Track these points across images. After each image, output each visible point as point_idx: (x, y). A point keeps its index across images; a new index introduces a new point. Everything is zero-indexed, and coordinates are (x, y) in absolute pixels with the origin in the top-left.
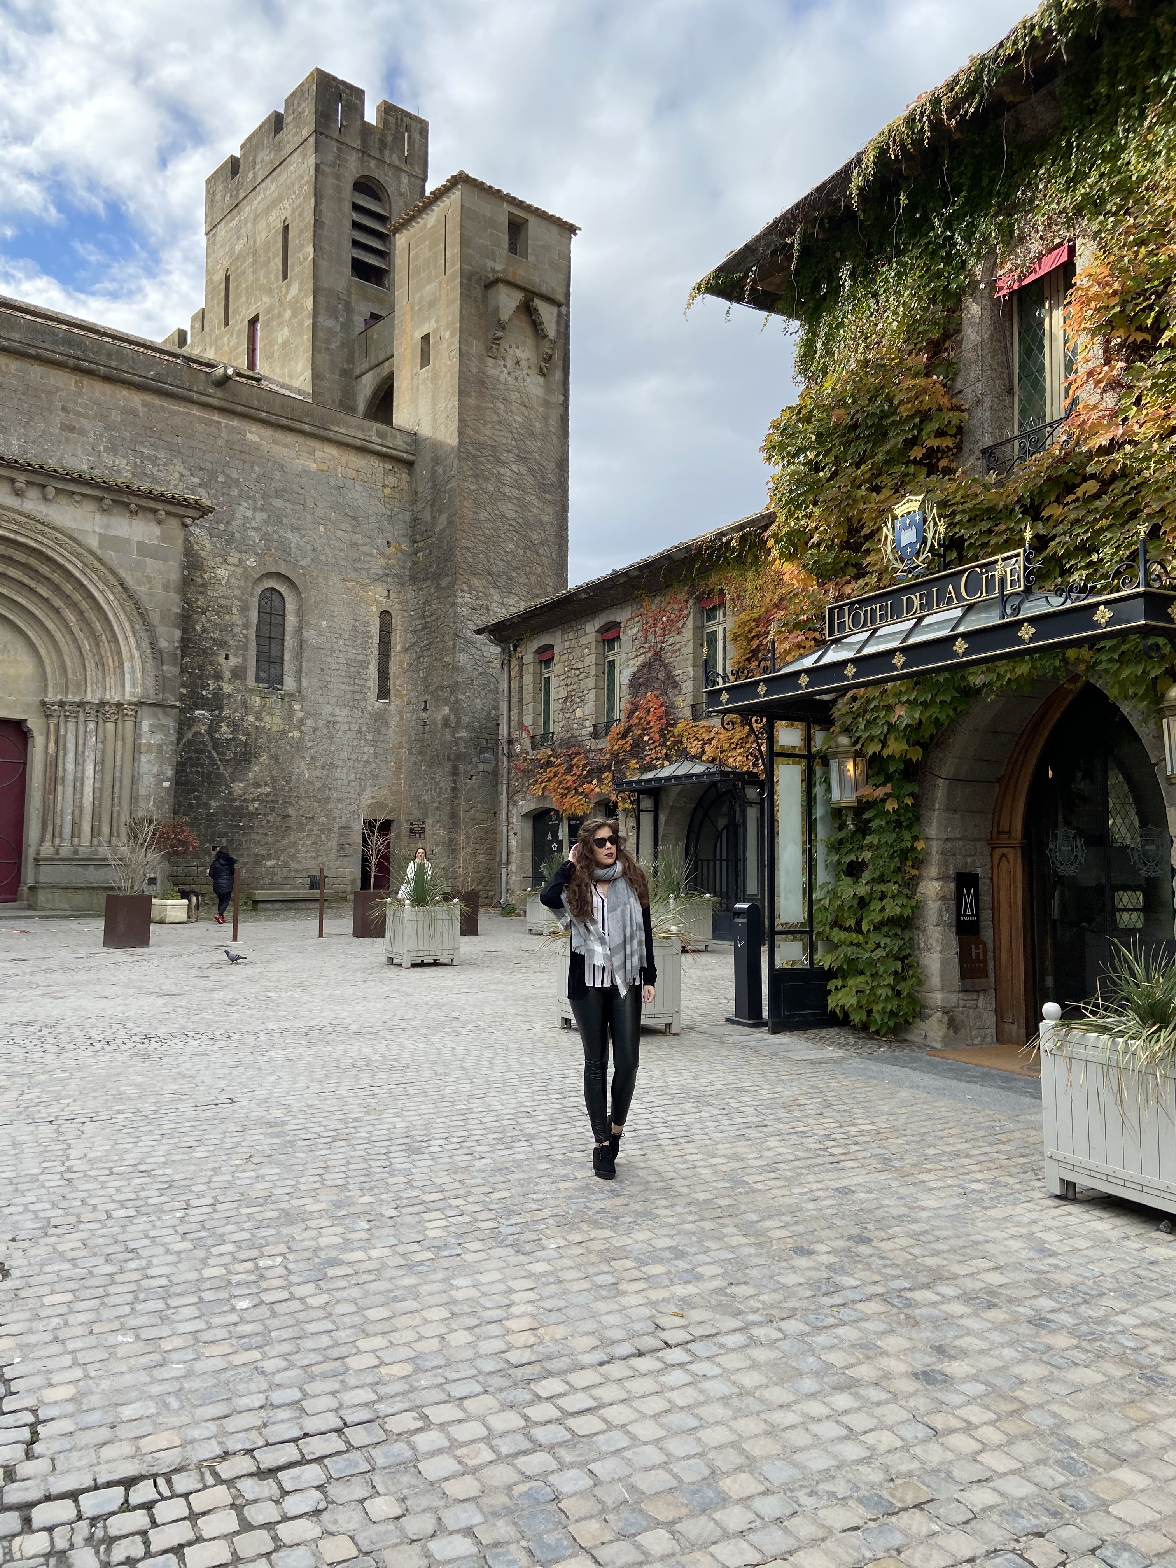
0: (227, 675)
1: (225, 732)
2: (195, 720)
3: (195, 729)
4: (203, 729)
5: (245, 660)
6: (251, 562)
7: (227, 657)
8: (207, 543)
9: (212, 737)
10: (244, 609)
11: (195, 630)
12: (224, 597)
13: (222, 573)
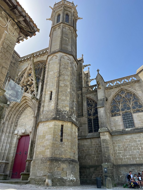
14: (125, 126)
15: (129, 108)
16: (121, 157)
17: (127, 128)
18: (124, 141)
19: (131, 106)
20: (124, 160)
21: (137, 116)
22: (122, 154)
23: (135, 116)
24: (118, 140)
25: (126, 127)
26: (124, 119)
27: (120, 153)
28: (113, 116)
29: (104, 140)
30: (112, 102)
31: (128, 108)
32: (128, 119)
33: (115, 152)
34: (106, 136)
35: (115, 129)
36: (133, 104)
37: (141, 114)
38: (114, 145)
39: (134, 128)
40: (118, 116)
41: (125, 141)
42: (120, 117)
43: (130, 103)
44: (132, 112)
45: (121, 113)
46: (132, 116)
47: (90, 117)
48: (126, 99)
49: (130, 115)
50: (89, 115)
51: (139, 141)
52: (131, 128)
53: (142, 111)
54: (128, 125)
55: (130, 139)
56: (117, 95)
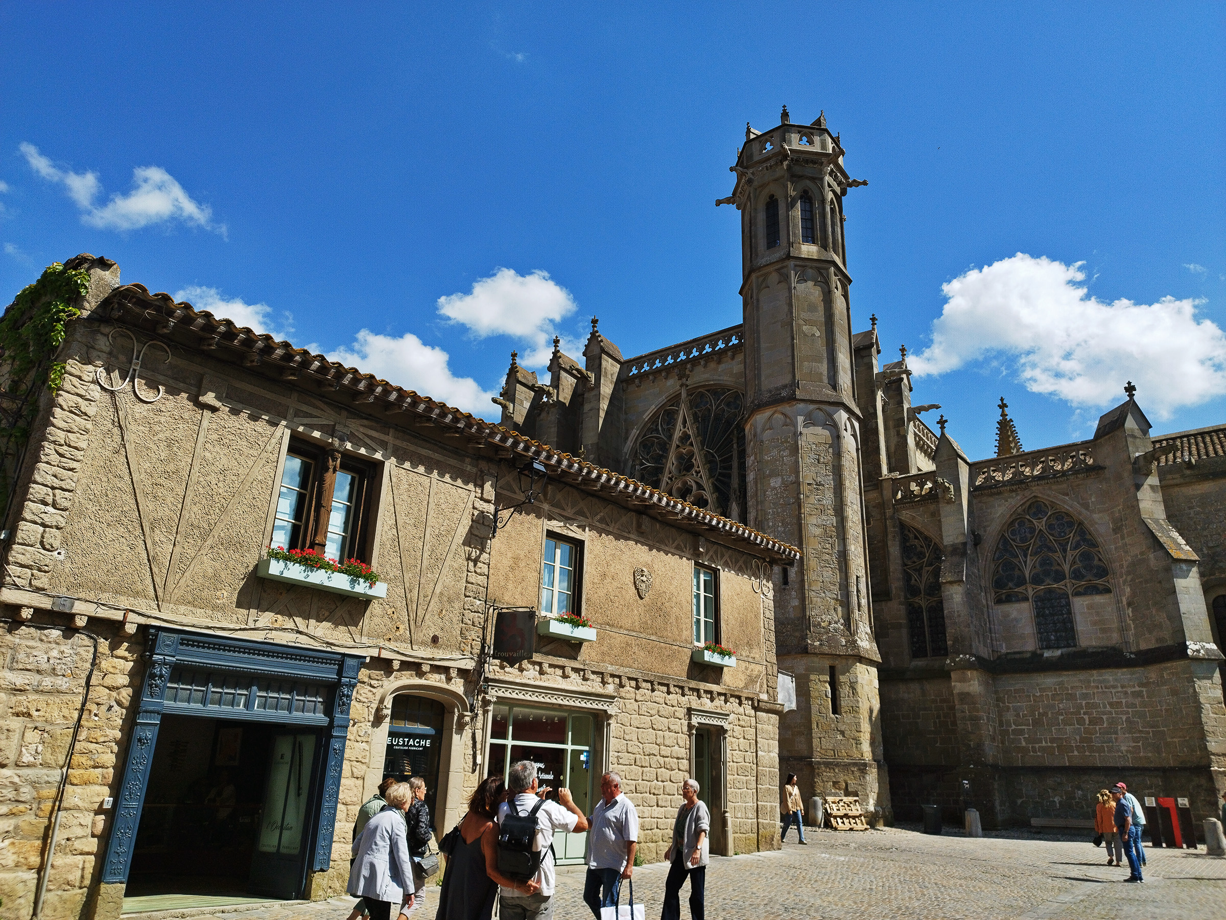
14: (1041, 640)
15: (1060, 576)
16: (1024, 744)
17: (1048, 647)
18: (1034, 695)
19: (1066, 568)
20: (1032, 754)
21: (1088, 608)
22: (1026, 736)
23: (1080, 604)
24: (1015, 690)
25: (1045, 643)
26: (1041, 617)
27: (1022, 732)
28: (999, 601)
30: (997, 550)
31: (1057, 572)
32: (1056, 617)
33: (1004, 727)
35: (1007, 648)
36: (1074, 562)
38: (1001, 705)
39: (1074, 649)
40: (1018, 601)
41: (1038, 694)
42: (1025, 606)
43: (1065, 558)
44: (1070, 592)
45: (1030, 593)
46: (1068, 604)
47: (917, 601)
48: (1051, 538)
49: (1063, 602)
50: (912, 590)
51: (1085, 696)
52: (1064, 647)
53: (1108, 591)
54: (1053, 637)
55: (1055, 689)
56: (1016, 519)
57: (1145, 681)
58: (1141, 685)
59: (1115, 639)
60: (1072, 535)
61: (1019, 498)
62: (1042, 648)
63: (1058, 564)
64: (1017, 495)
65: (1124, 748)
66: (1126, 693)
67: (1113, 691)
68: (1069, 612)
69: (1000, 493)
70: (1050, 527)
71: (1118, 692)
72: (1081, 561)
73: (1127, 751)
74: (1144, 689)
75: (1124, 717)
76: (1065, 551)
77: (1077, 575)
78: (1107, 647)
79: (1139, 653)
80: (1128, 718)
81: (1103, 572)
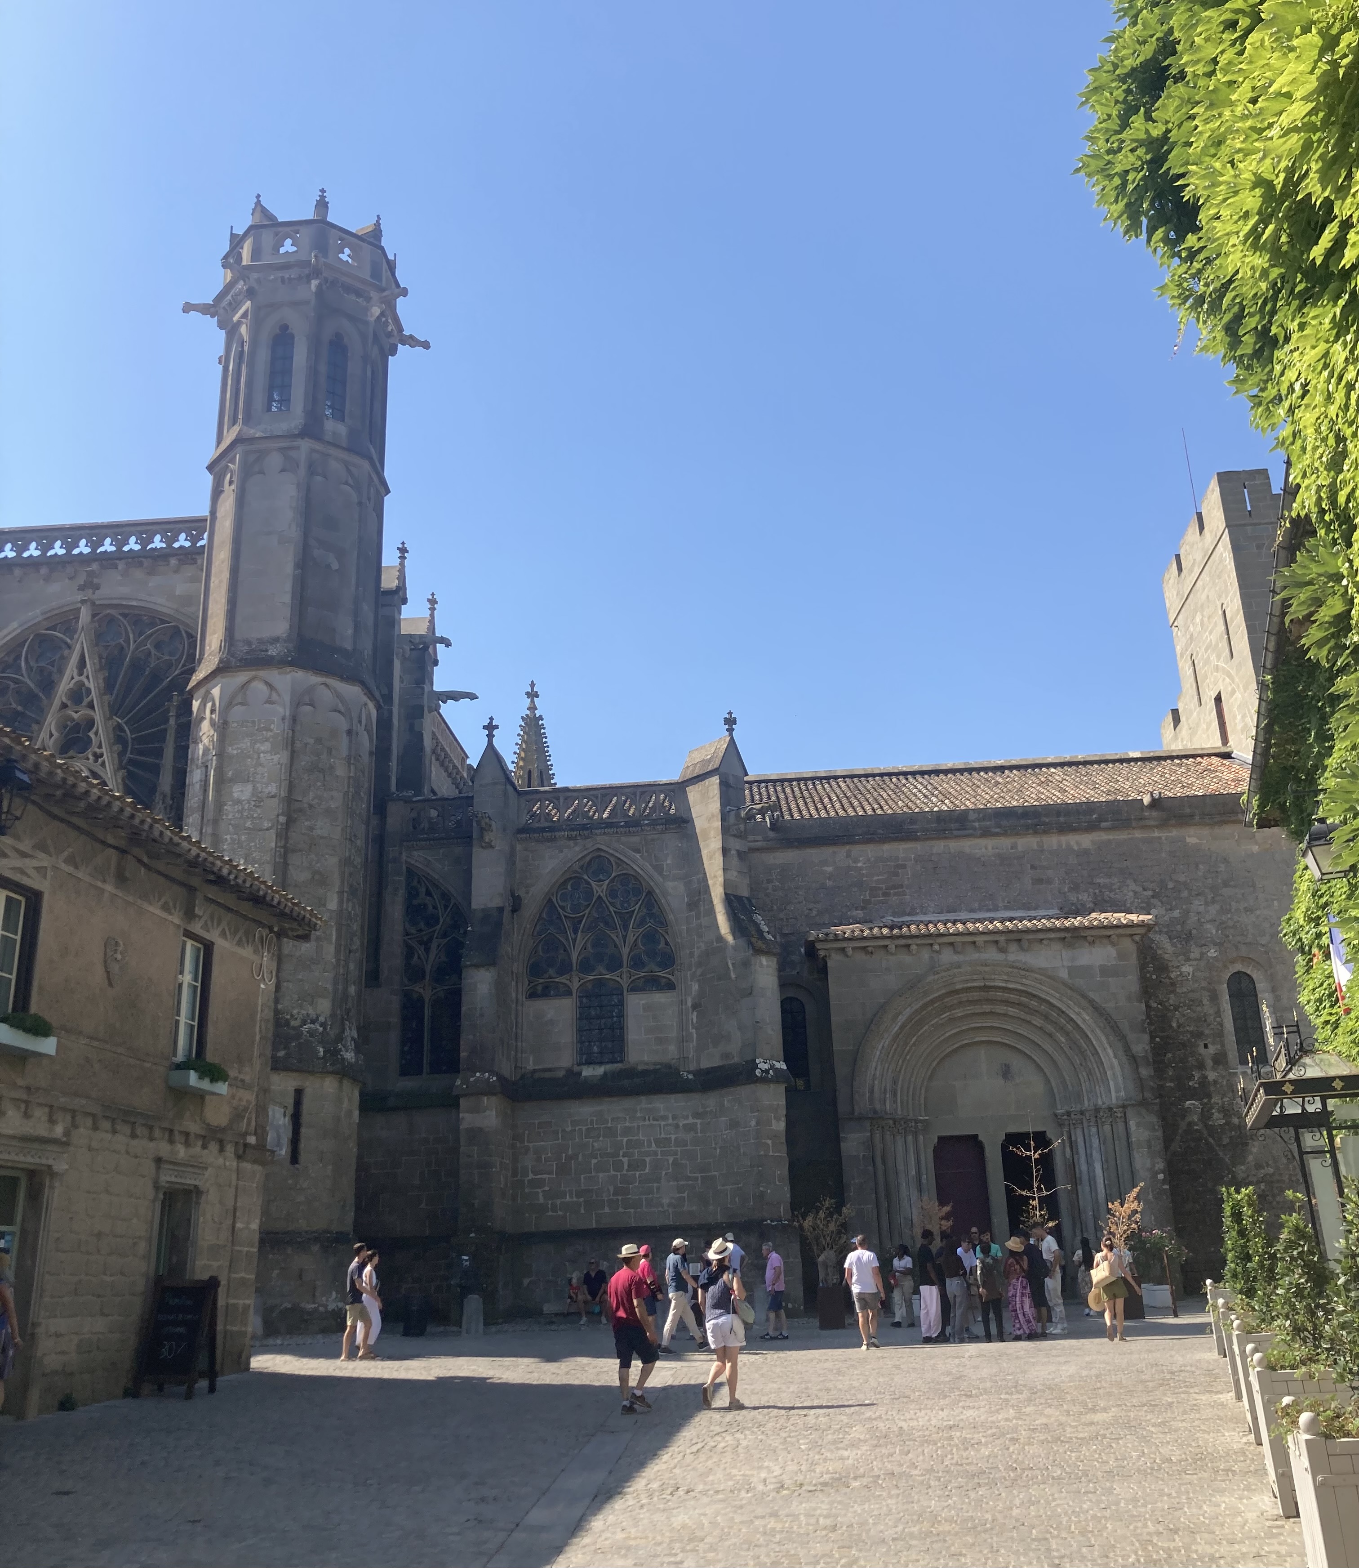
0: (1209, 1063)
1: (1218, 1118)
2: (1185, 1112)
3: (1189, 1119)
4: (1195, 1118)
5: (1223, 1045)
6: (1212, 953)
7: (1206, 1046)
8: (1168, 946)
9: (1206, 1126)
10: (1214, 997)
11: (1171, 1026)
12: (1192, 991)
13: (1187, 969)
14: (580, 1052)
15: (615, 963)
16: (541, 1200)
17: (589, 1063)
18: (564, 1131)
19: (625, 951)
20: (550, 1213)
21: (644, 1009)
22: (547, 1188)
23: (635, 1003)
24: (539, 1123)
25: (584, 1057)
26: (584, 1017)
27: (540, 1183)
28: (533, 995)
29: (475, 1134)
30: (540, 918)
31: (612, 956)
32: (603, 1021)
33: (519, 1177)
34: (488, 1113)
35: (535, 1064)
36: (635, 945)
37: (663, 1000)
38: (518, 1145)
39: (619, 1066)
40: (558, 995)
41: (569, 1129)
42: (566, 1003)
43: (625, 937)
44: (625, 987)
45: (575, 985)
46: (621, 1003)
47: (417, 989)
48: (611, 909)
49: (615, 999)
50: (414, 973)
51: (627, 1131)
52: (608, 1063)
53: (670, 986)
54: (596, 1049)
55: (592, 1121)
56: (571, 878)
57: (701, 1110)
58: (697, 1115)
59: (671, 1053)
60: (637, 907)
61: (577, 849)
62: (579, 1064)
63: (616, 946)
64: (576, 844)
65: (666, 1201)
66: (677, 1126)
67: (663, 1123)
68: (621, 1015)
69: (553, 840)
70: (612, 893)
71: (668, 1125)
72: (644, 944)
73: (669, 1205)
74: (699, 1121)
75: (671, 1160)
76: (626, 927)
77: (637, 963)
78: (661, 1064)
79: (698, 1073)
80: (675, 1160)
81: (668, 960)
